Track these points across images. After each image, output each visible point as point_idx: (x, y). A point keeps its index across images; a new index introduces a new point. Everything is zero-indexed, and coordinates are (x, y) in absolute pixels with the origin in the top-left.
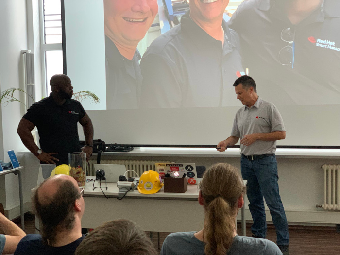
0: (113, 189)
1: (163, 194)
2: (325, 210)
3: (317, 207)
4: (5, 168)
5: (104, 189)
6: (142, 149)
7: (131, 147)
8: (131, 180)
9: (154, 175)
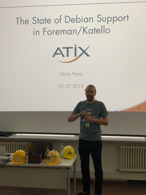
2: (121, 172)
3: (117, 169)
6: (17, 134)
7: (10, 134)
8: (8, 156)
9: (22, 153)
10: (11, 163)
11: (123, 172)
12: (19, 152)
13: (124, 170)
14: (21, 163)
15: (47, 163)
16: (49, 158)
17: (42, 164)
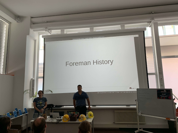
0: (55, 121)
1: (70, 122)
2: (116, 124)
3: (114, 123)
4: (23, 114)
5: (52, 121)
6: (64, 106)
7: (61, 106)
8: (60, 118)
9: (67, 116)
10: (62, 121)
11: (117, 124)
12: (65, 116)
13: (117, 123)
14: (67, 121)
15: (79, 121)
16: (80, 118)
17: (77, 122)
